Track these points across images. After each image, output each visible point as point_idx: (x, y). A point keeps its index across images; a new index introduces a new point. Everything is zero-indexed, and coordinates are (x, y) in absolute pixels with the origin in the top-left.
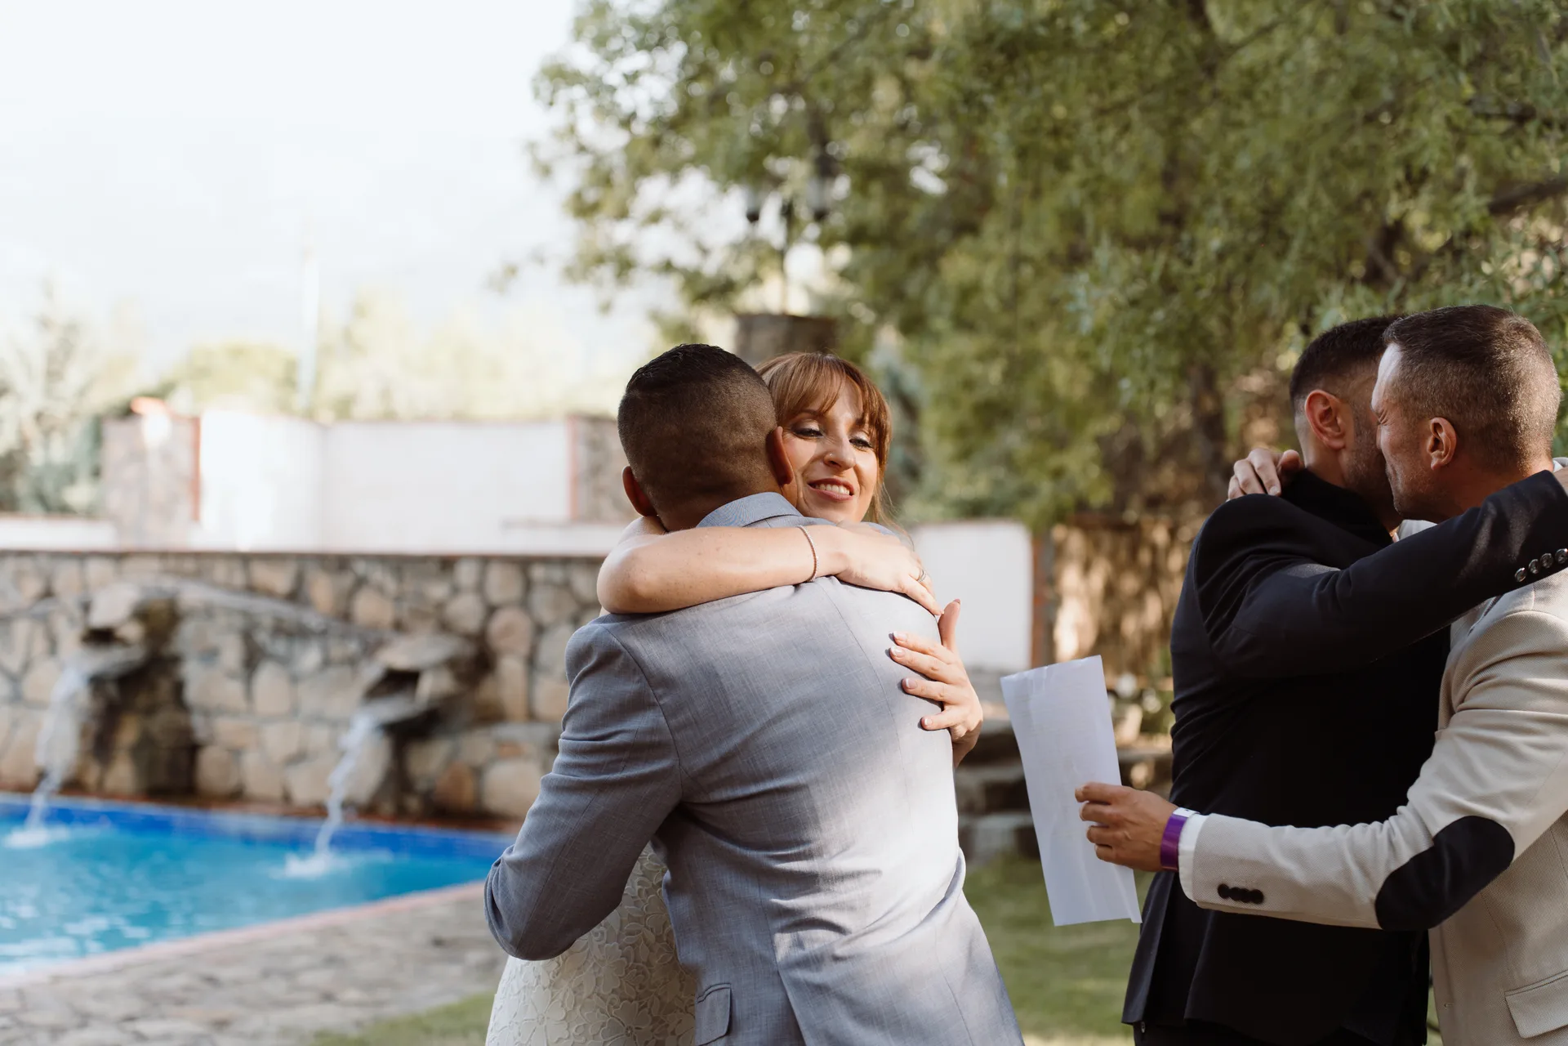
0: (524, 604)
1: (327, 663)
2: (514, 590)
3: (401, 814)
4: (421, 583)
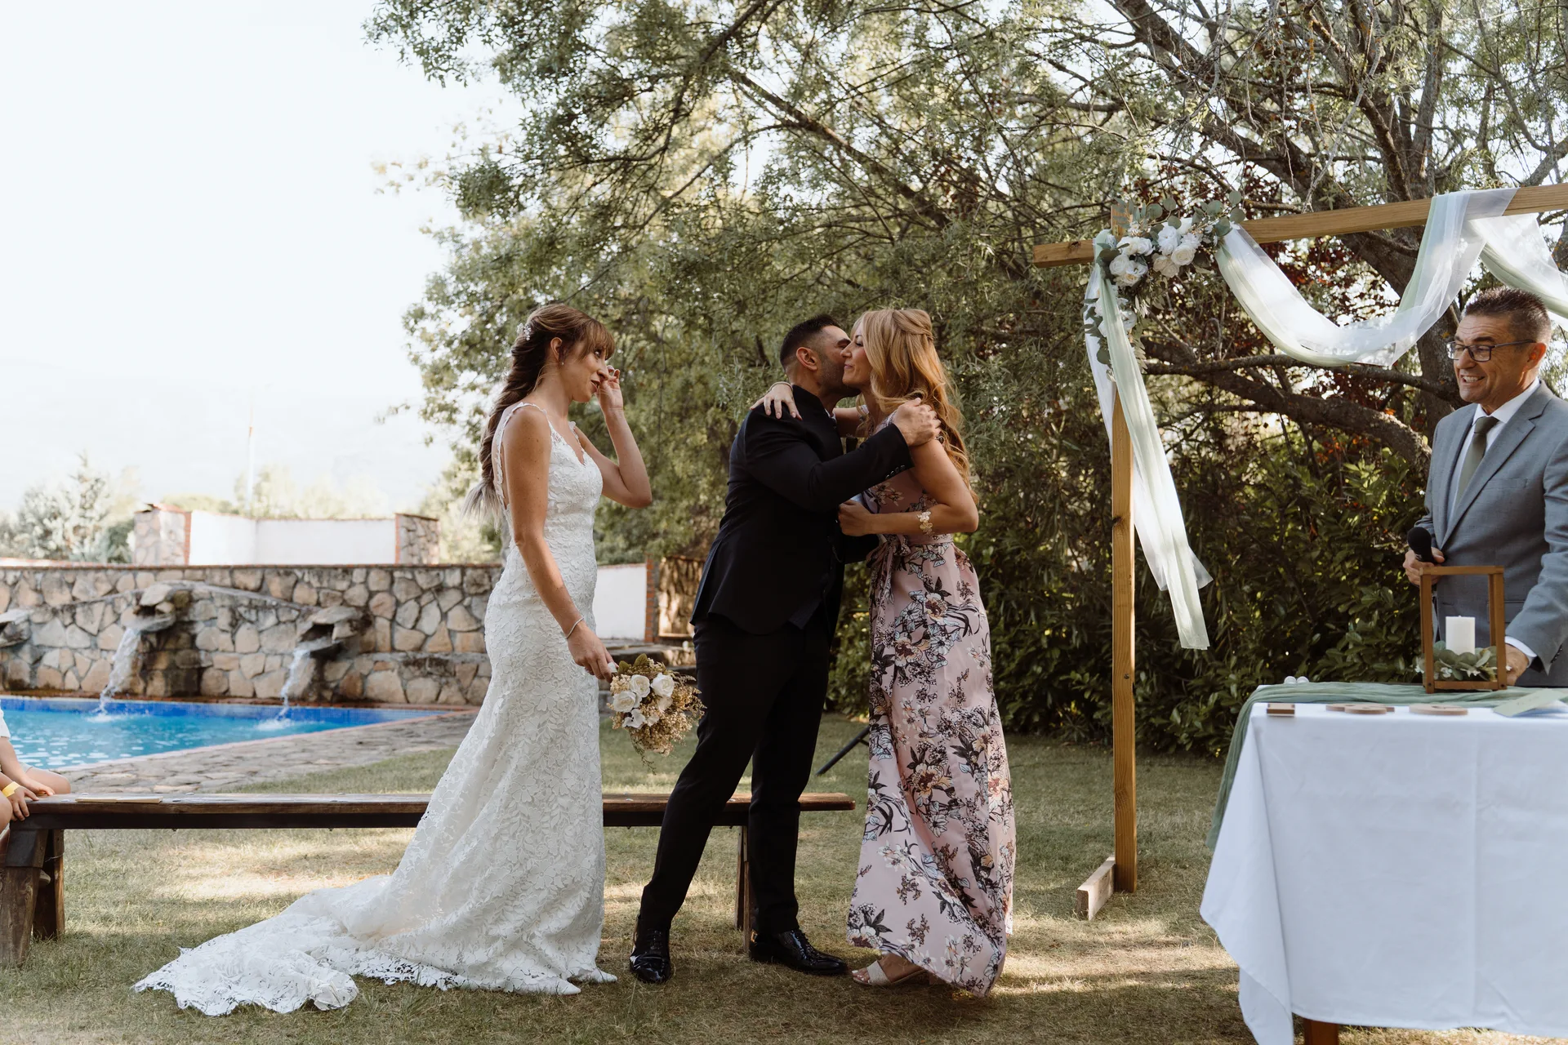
0: (390, 591)
1: (279, 623)
2: (385, 584)
3: (320, 700)
4: (333, 581)
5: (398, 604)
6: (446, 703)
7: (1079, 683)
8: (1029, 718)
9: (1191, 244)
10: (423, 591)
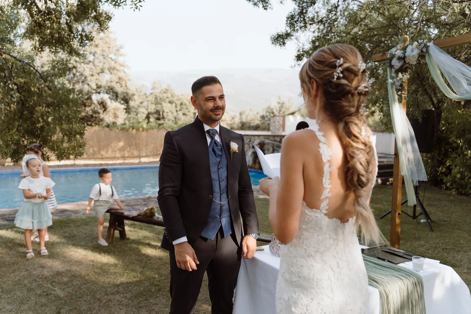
9: (416, 52)
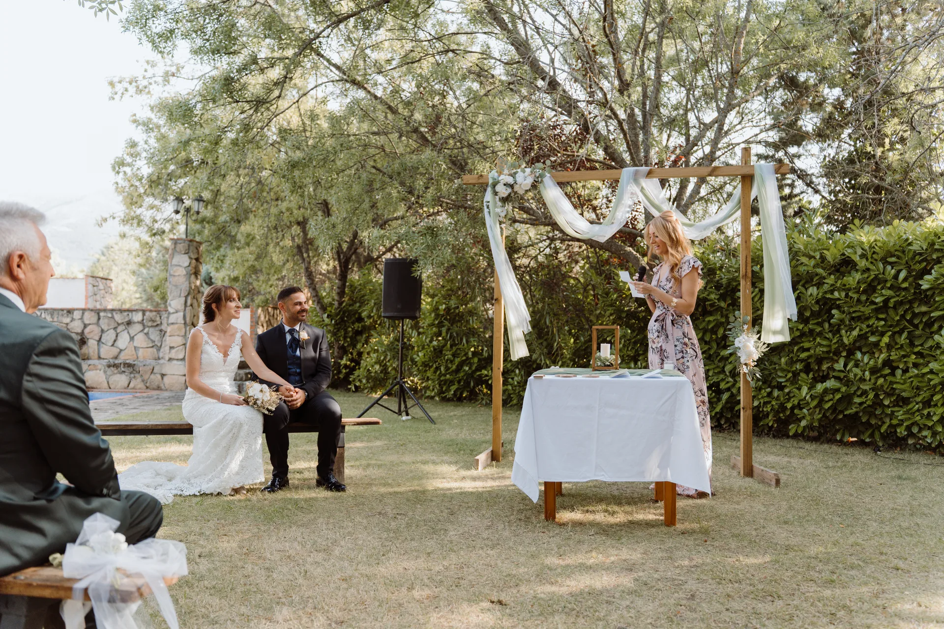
0: (98, 324)
2: (94, 320)
4: (60, 318)
5: (102, 331)
6: (133, 388)
7: (487, 376)
8: (462, 394)
9: (530, 181)
10: (119, 324)
